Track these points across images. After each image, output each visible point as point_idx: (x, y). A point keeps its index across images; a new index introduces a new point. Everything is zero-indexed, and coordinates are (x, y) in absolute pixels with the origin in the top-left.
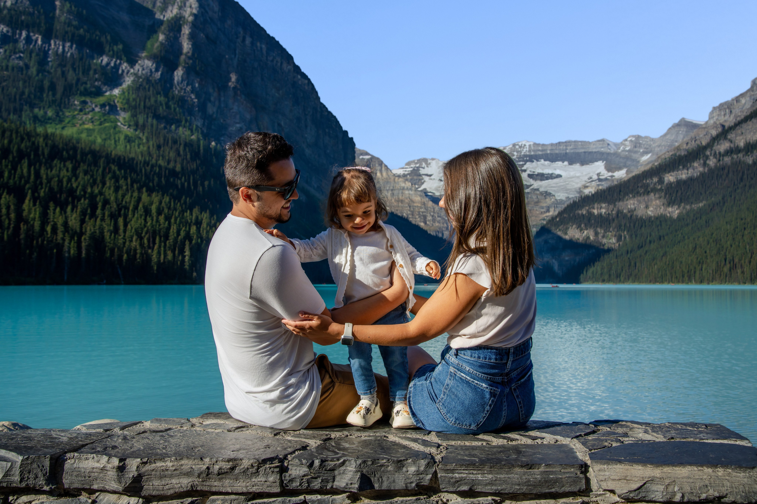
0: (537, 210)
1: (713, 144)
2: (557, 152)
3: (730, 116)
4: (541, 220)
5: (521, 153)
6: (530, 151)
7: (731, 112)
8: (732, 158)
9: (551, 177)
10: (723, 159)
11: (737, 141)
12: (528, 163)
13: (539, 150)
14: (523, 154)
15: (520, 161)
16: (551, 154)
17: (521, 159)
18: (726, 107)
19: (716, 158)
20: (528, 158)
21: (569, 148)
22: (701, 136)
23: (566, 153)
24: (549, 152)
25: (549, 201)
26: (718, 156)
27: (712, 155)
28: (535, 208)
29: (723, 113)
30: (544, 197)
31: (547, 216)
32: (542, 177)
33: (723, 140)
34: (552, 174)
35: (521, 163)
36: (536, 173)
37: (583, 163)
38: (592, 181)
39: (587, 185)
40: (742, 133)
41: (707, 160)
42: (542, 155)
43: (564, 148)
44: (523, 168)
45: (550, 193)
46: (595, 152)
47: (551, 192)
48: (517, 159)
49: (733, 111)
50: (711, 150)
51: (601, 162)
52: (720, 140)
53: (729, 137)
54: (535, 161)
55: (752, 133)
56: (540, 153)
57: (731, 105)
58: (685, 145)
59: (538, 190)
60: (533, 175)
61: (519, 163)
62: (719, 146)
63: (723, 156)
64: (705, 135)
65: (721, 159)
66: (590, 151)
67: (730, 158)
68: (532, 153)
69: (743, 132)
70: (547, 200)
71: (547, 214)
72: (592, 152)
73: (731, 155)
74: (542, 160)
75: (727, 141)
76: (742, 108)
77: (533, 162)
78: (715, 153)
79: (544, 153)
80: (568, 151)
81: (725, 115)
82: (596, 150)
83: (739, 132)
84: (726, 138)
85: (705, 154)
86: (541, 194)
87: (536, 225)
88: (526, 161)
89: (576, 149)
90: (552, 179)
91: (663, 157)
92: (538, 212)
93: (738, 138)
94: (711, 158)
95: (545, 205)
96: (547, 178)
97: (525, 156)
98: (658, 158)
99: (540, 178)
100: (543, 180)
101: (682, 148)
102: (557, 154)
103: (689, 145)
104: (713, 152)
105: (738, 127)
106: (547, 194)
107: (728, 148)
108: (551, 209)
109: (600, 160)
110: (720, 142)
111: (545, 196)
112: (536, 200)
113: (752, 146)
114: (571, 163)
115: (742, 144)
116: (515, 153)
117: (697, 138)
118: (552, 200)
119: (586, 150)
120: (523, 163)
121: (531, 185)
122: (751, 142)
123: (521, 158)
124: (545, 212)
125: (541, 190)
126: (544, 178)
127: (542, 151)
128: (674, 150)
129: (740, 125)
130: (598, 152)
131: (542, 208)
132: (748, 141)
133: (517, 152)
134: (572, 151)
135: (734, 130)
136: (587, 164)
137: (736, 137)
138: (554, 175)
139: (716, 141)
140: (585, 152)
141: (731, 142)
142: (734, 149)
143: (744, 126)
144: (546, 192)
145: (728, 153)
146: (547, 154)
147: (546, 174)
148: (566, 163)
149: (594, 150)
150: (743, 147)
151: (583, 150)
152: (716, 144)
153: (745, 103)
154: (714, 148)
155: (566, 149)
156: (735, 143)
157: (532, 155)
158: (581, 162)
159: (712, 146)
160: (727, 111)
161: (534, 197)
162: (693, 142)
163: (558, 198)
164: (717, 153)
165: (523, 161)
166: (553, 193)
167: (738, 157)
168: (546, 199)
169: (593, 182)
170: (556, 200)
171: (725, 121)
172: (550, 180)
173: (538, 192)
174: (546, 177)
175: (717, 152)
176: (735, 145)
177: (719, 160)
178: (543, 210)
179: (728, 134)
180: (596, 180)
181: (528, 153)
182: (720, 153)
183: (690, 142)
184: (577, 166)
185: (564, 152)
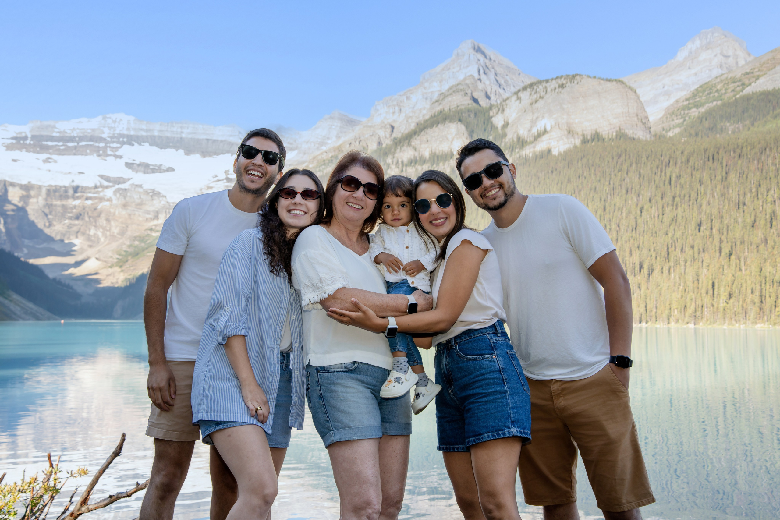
0: (139, 215)
1: (395, 150)
2: (169, 135)
3: (399, 115)
4: (146, 230)
5: (115, 130)
6: (128, 129)
7: (400, 110)
8: (416, 170)
9: (157, 169)
10: (406, 170)
11: (421, 150)
12: (126, 146)
13: (142, 130)
14: (117, 132)
15: (113, 142)
16: (160, 137)
17: (115, 140)
18: (395, 103)
19: (398, 168)
20: (125, 140)
21: (185, 131)
22: (367, 136)
23: (181, 138)
24: (156, 133)
25: (157, 204)
26: (400, 166)
27: (395, 163)
28: (137, 213)
29: (391, 111)
30: (150, 198)
31: (156, 225)
32: (146, 168)
33: (407, 147)
34: (161, 165)
35: (115, 145)
36: (137, 162)
37: (205, 154)
38: (218, 181)
39: (211, 185)
40: (428, 141)
41: (388, 169)
42: (147, 136)
43: (179, 130)
44: (117, 153)
45: (159, 193)
46: (222, 141)
47: (160, 191)
48: (109, 139)
49: (403, 110)
50: (393, 158)
51: (230, 154)
52: (403, 145)
53: (413, 144)
54: (136, 144)
55: (438, 142)
56: (144, 134)
57: (401, 101)
58: (348, 145)
59: (140, 186)
60: (133, 164)
61: (112, 145)
62: (401, 154)
63: (406, 166)
64: (371, 136)
65: (404, 169)
66: (214, 138)
67: (414, 169)
68: (132, 133)
69: (429, 139)
70: (155, 202)
71: (155, 222)
72: (218, 141)
73: (414, 166)
74: (147, 144)
75: (411, 148)
76: (413, 108)
77: (133, 145)
78: (398, 162)
79: (149, 134)
80: (184, 136)
81: (394, 113)
82: (223, 139)
83: (424, 139)
84: (409, 144)
85: (386, 162)
86: (147, 192)
87: (140, 237)
88: (123, 143)
89: (195, 133)
90: (160, 172)
91: (320, 157)
92: (141, 219)
93: (423, 146)
94: (393, 167)
95: (151, 209)
96: (154, 171)
97: (122, 135)
98: (314, 158)
99: (143, 169)
100: (148, 173)
101: (343, 149)
102: (168, 138)
103: (353, 145)
104: (395, 160)
105: (423, 133)
106: (155, 194)
107: (412, 157)
108: (160, 216)
109: (228, 152)
110: (403, 149)
111: (152, 196)
112: (138, 201)
113: (438, 157)
114: (188, 152)
115: (427, 154)
116: (106, 130)
117: (362, 138)
118: (163, 203)
119: (209, 138)
120: (119, 145)
121: (129, 179)
122: (437, 152)
123: (115, 137)
124: (151, 219)
125: (145, 187)
126: (149, 171)
127: (147, 131)
128: (335, 151)
129: (426, 130)
130: (225, 141)
131: (148, 213)
132: (433, 151)
133: (110, 128)
134: (190, 136)
135: (419, 135)
136: (210, 156)
137: (421, 144)
138: (163, 168)
139: (399, 147)
140: (208, 140)
141: (415, 150)
142: (418, 158)
143: (430, 131)
144: (153, 191)
145: (411, 163)
146: (154, 137)
147: (153, 165)
148: (181, 152)
149: (220, 138)
150: (428, 158)
151: (205, 137)
152: (398, 150)
153: (417, 102)
154: (396, 155)
155: (182, 132)
156: (419, 151)
157: (131, 136)
158: (203, 152)
159: (394, 153)
160: (397, 108)
161: (136, 196)
162: (357, 142)
163: (170, 201)
164: (400, 162)
165: (118, 142)
166: (163, 193)
167: (422, 169)
168: (153, 200)
169: (220, 182)
170: (168, 202)
171: (394, 121)
172: (157, 174)
173: (141, 190)
174: (152, 169)
175: (400, 160)
176: (419, 154)
177: (402, 171)
178: (149, 216)
179: (412, 140)
180: (223, 180)
181: (125, 132)
182: (402, 162)
183: (353, 142)
184: (196, 157)
185: (179, 136)
